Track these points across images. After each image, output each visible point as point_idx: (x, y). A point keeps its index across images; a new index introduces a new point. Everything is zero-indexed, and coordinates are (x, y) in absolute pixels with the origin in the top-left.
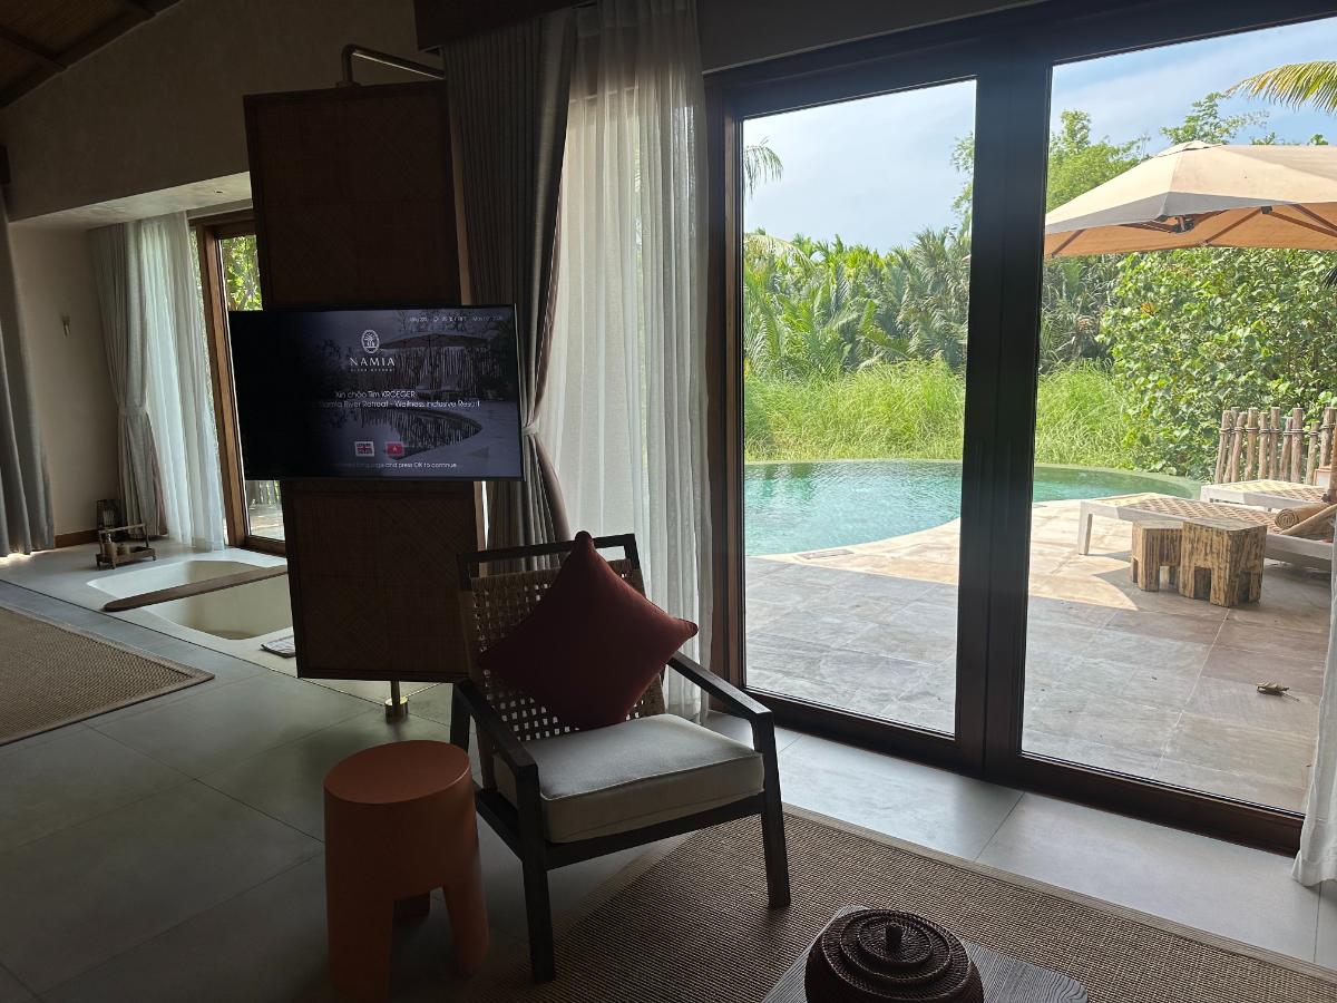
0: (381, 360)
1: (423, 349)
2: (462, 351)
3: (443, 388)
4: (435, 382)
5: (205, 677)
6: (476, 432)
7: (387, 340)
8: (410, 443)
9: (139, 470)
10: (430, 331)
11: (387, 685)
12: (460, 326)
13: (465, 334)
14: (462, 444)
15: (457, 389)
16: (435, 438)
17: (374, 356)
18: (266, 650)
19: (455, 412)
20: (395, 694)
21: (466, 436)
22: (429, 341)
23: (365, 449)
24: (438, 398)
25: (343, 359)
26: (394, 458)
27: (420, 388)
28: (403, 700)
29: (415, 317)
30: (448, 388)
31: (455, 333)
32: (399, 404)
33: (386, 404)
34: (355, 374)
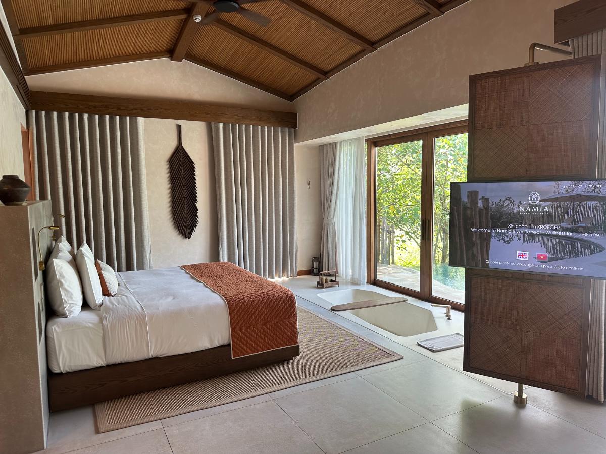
0: (539, 209)
1: (569, 203)
2: (596, 204)
3: (579, 225)
4: (575, 221)
5: (400, 357)
6: (601, 251)
7: (544, 198)
8: (553, 254)
9: (330, 246)
10: (575, 192)
11: (515, 386)
12: (596, 190)
13: (600, 195)
14: (589, 257)
15: (590, 226)
16: (570, 252)
17: (535, 206)
18: (419, 345)
19: (587, 239)
20: (520, 391)
21: (592, 252)
22: (573, 198)
23: (522, 256)
24: (576, 230)
25: (515, 207)
26: (541, 262)
27: (564, 224)
28: (524, 396)
29: (564, 185)
30: (584, 225)
31: (593, 194)
32: (548, 232)
33: (540, 232)
34: (522, 216)
